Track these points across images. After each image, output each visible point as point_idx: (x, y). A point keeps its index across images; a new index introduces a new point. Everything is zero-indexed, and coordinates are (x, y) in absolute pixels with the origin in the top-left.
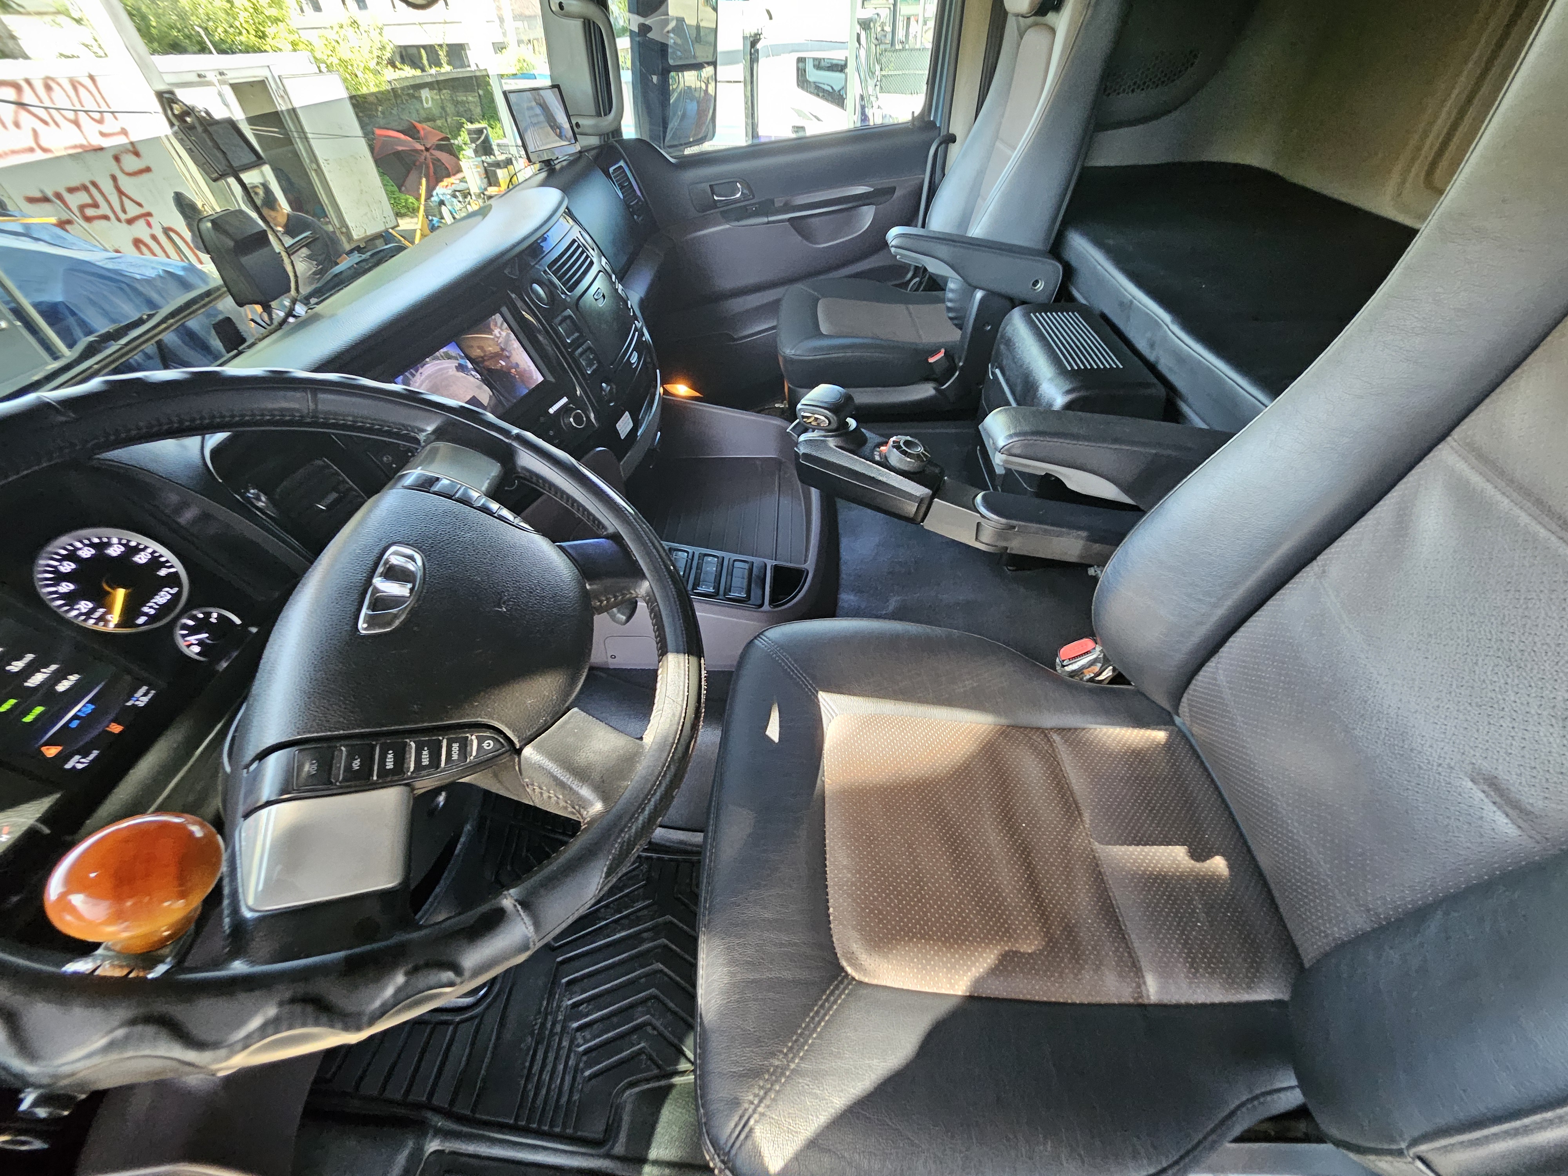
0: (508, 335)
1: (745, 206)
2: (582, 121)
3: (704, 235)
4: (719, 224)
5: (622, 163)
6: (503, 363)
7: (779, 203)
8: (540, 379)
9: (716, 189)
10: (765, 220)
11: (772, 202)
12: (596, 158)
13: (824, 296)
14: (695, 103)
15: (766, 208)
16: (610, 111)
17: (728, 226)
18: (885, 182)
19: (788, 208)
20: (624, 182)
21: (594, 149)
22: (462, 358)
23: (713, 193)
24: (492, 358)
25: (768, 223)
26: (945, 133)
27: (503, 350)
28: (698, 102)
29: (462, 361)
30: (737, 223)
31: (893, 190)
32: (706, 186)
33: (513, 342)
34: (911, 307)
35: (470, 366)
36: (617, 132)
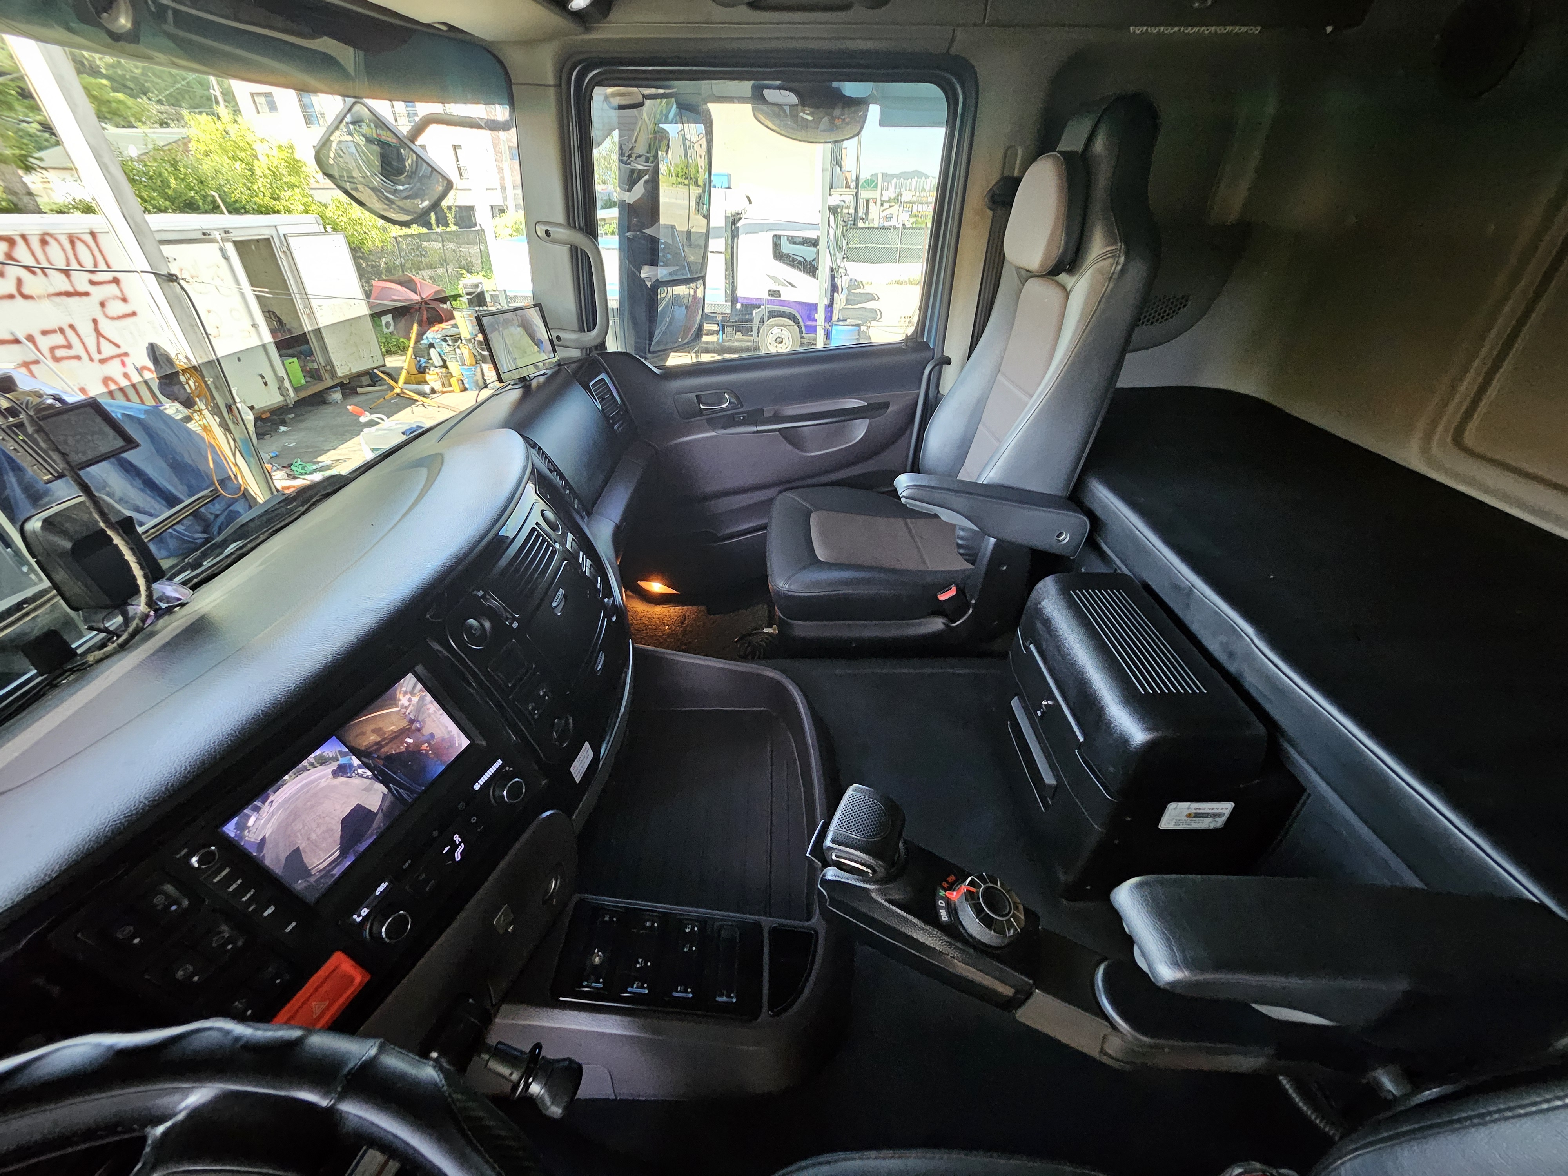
0: (422, 699)
1: (733, 414)
2: (562, 335)
3: (688, 443)
4: (706, 431)
5: (603, 376)
6: (410, 741)
7: (768, 413)
8: (465, 742)
9: (703, 399)
10: (755, 429)
11: (761, 411)
12: (575, 374)
13: (818, 509)
14: (684, 309)
15: (754, 418)
16: (594, 328)
17: (714, 434)
18: (879, 397)
19: (777, 418)
20: (605, 394)
21: (574, 362)
22: (343, 755)
23: (699, 402)
24: (392, 739)
25: (757, 432)
26: (940, 356)
27: (412, 722)
28: (686, 307)
29: (342, 761)
30: (724, 431)
31: (886, 405)
32: (692, 396)
33: (430, 706)
34: (909, 521)
35: (356, 762)
36: (603, 345)
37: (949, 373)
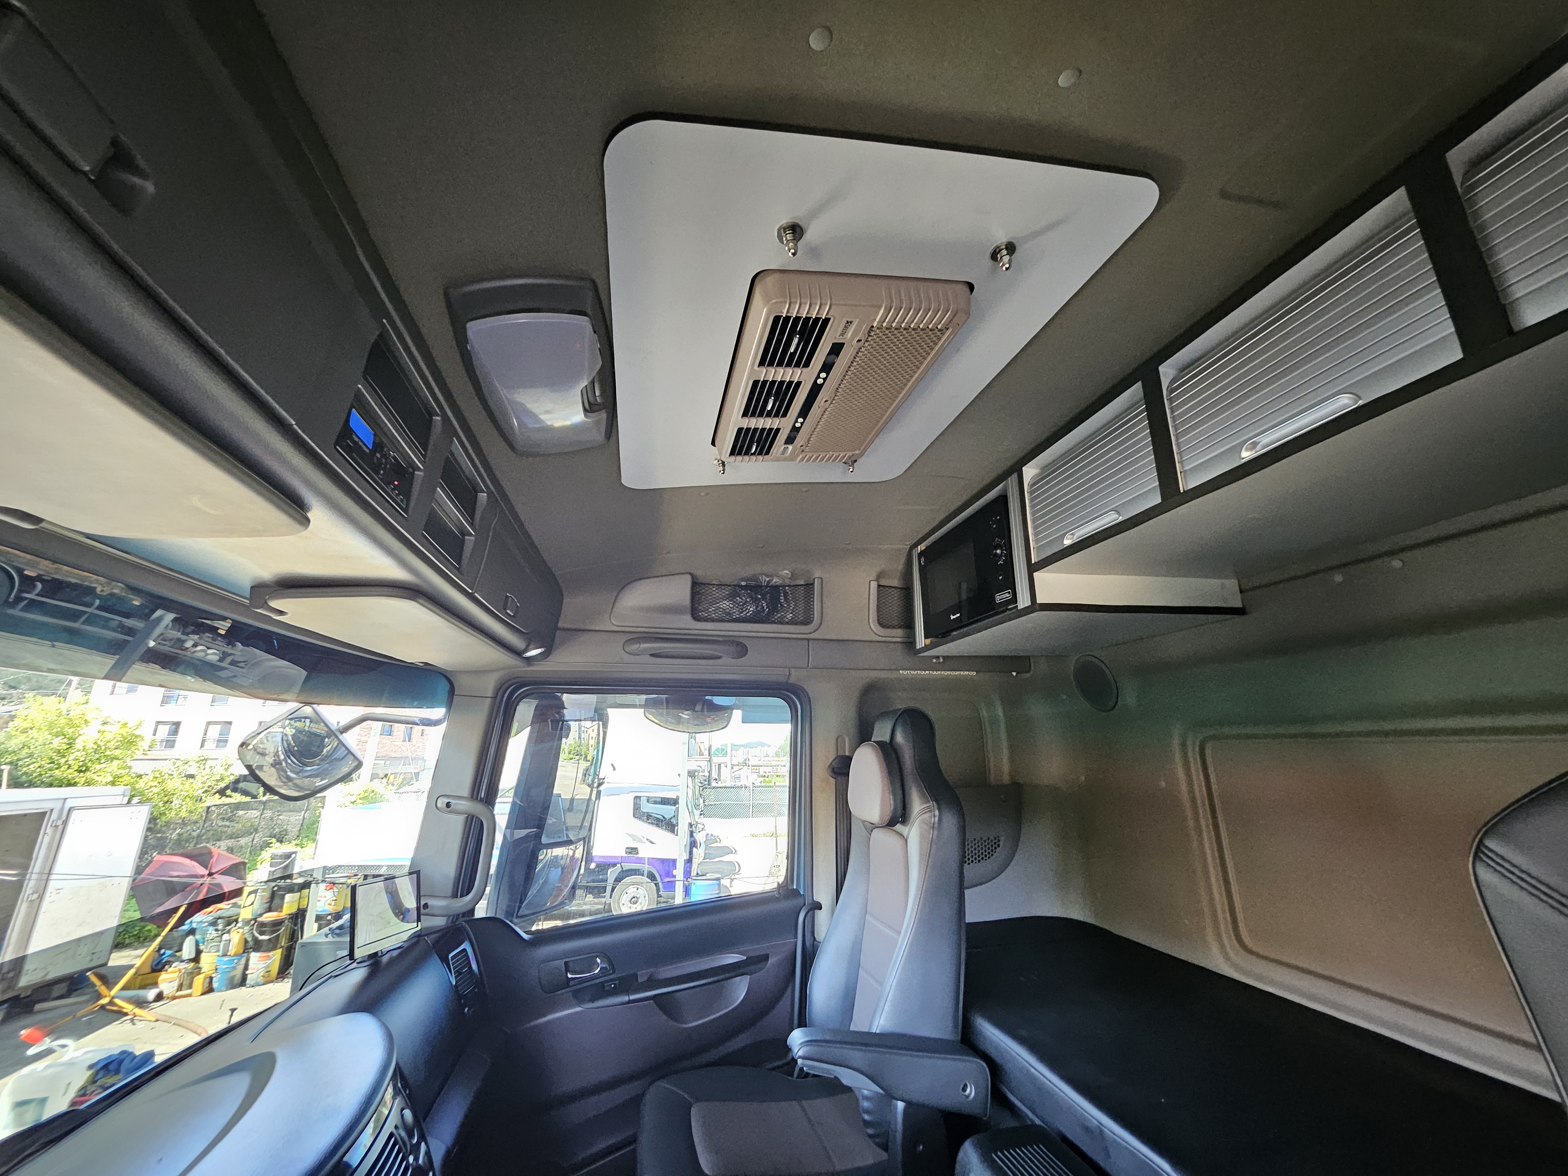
1: (603, 983)
2: (431, 902)
3: (549, 1022)
4: (570, 1007)
5: (466, 945)
7: (642, 976)
9: (571, 965)
10: (626, 998)
11: (635, 976)
12: (436, 943)
13: (698, 1100)
14: (559, 870)
15: (626, 985)
16: (467, 894)
17: (578, 1009)
18: (756, 949)
19: (652, 983)
20: (464, 967)
21: (435, 932)
23: (567, 970)
25: (629, 1002)
26: (810, 901)
28: (562, 870)
30: (591, 1005)
31: (766, 958)
32: (560, 963)
34: (804, 1102)
36: (472, 911)
37: (821, 916)
